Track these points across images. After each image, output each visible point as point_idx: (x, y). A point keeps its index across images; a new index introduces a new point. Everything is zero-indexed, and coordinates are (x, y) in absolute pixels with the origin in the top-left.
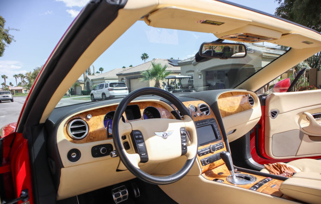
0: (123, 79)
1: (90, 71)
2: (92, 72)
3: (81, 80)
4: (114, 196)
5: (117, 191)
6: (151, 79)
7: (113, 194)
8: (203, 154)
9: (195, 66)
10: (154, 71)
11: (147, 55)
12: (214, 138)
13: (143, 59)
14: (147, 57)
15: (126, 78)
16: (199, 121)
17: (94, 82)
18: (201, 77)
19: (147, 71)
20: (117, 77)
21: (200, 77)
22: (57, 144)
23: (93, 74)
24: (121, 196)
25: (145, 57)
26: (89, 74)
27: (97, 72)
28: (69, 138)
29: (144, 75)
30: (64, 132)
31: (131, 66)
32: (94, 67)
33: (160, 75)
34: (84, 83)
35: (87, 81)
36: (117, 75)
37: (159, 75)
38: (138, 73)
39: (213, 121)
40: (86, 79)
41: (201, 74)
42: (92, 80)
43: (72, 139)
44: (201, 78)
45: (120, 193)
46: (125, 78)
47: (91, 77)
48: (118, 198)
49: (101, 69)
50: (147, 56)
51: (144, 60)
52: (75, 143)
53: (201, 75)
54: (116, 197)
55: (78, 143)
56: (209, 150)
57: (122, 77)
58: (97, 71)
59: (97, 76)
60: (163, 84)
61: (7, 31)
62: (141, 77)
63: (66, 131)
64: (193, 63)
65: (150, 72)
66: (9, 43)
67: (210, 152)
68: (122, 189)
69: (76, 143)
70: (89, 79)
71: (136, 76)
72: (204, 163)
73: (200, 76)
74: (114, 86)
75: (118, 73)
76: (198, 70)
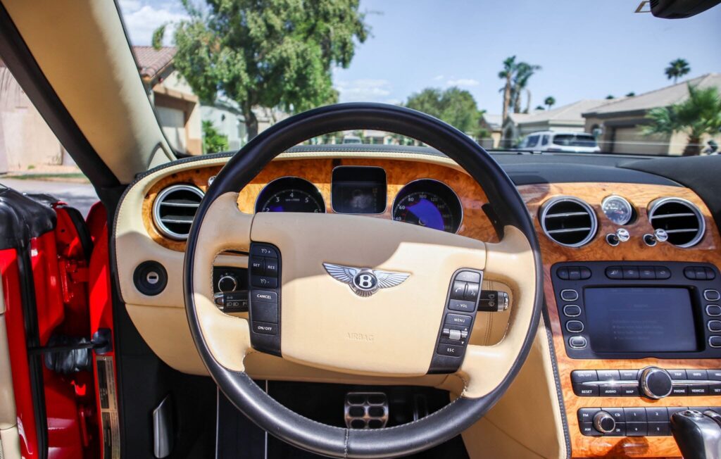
0: (596, 126)
1: (520, 103)
2: (523, 106)
3: (496, 124)
4: (346, 411)
5: (360, 399)
6: (678, 128)
7: (348, 405)
8: (599, 392)
10: (689, 108)
11: (686, 64)
12: (690, 344)
13: (670, 77)
14: (685, 71)
15: (606, 124)
16: (623, 261)
17: (525, 130)
19: (670, 108)
20: (582, 121)
22: (115, 239)
23: (526, 112)
24: (367, 416)
25: (677, 69)
26: (517, 111)
27: (539, 108)
28: (155, 231)
29: (656, 118)
30: (143, 213)
31: (631, 95)
32: (529, 96)
33: (708, 119)
34: (500, 132)
35: (507, 127)
36: (584, 115)
37: (703, 120)
38: (641, 113)
39: (700, 274)
40: (507, 121)
42: (520, 126)
43: (160, 236)
45: (367, 408)
46: (601, 125)
47: (518, 119)
48: (357, 418)
49: (550, 101)
50: (686, 67)
51: (673, 78)
52: (166, 246)
54: (351, 413)
55: (174, 250)
56: (635, 383)
57: (594, 121)
58: (538, 105)
59: (533, 117)
60: (707, 147)
61: (363, 16)
62: (646, 123)
63: (148, 211)
65: (676, 111)
66: (362, 40)
67: (639, 392)
68: (374, 399)
69: (168, 248)
70: (513, 123)
71: (636, 119)
72: (594, 427)
74: (566, 141)
75: (585, 111)
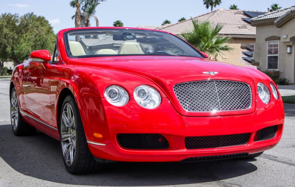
9: (280, 27)
18: (291, 50)
21: (289, 51)
41: (291, 44)
44: (290, 53)
51: (210, 7)
53: (290, 46)
64: (276, 21)
73: (289, 48)
76: (285, 36)
